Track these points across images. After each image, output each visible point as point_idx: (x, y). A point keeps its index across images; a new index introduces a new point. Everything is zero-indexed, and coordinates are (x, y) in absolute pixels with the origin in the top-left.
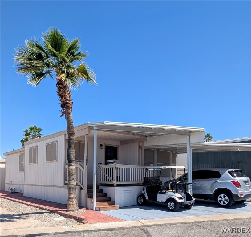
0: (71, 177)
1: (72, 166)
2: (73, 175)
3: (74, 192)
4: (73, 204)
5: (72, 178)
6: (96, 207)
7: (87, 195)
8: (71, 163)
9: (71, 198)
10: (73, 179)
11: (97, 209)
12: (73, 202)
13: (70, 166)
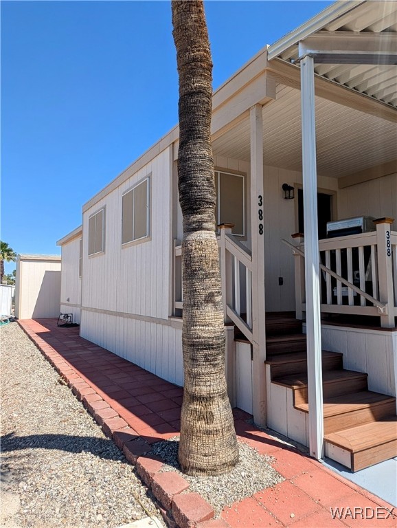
0: (198, 285)
1: (200, 228)
2: (207, 276)
3: (215, 366)
4: (209, 433)
5: (204, 293)
6: (326, 441)
7: (268, 367)
8: (199, 216)
9: (200, 399)
10: (209, 299)
11: (333, 452)
12: (209, 418)
13: (195, 230)
